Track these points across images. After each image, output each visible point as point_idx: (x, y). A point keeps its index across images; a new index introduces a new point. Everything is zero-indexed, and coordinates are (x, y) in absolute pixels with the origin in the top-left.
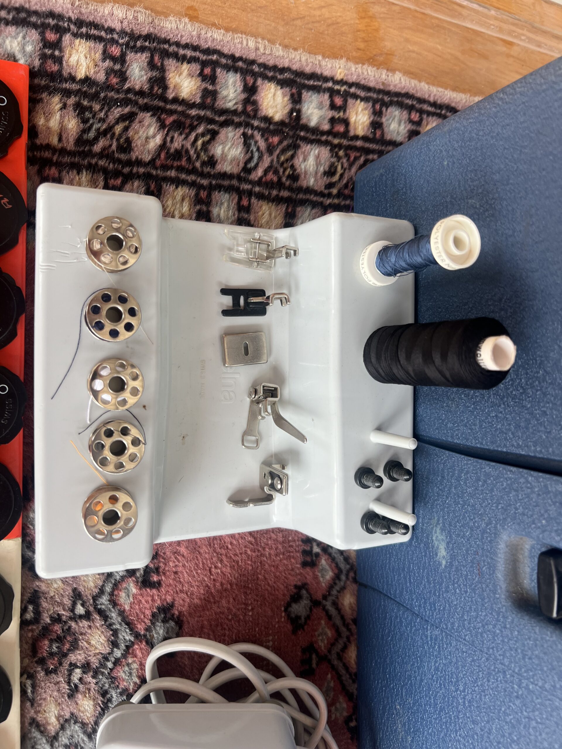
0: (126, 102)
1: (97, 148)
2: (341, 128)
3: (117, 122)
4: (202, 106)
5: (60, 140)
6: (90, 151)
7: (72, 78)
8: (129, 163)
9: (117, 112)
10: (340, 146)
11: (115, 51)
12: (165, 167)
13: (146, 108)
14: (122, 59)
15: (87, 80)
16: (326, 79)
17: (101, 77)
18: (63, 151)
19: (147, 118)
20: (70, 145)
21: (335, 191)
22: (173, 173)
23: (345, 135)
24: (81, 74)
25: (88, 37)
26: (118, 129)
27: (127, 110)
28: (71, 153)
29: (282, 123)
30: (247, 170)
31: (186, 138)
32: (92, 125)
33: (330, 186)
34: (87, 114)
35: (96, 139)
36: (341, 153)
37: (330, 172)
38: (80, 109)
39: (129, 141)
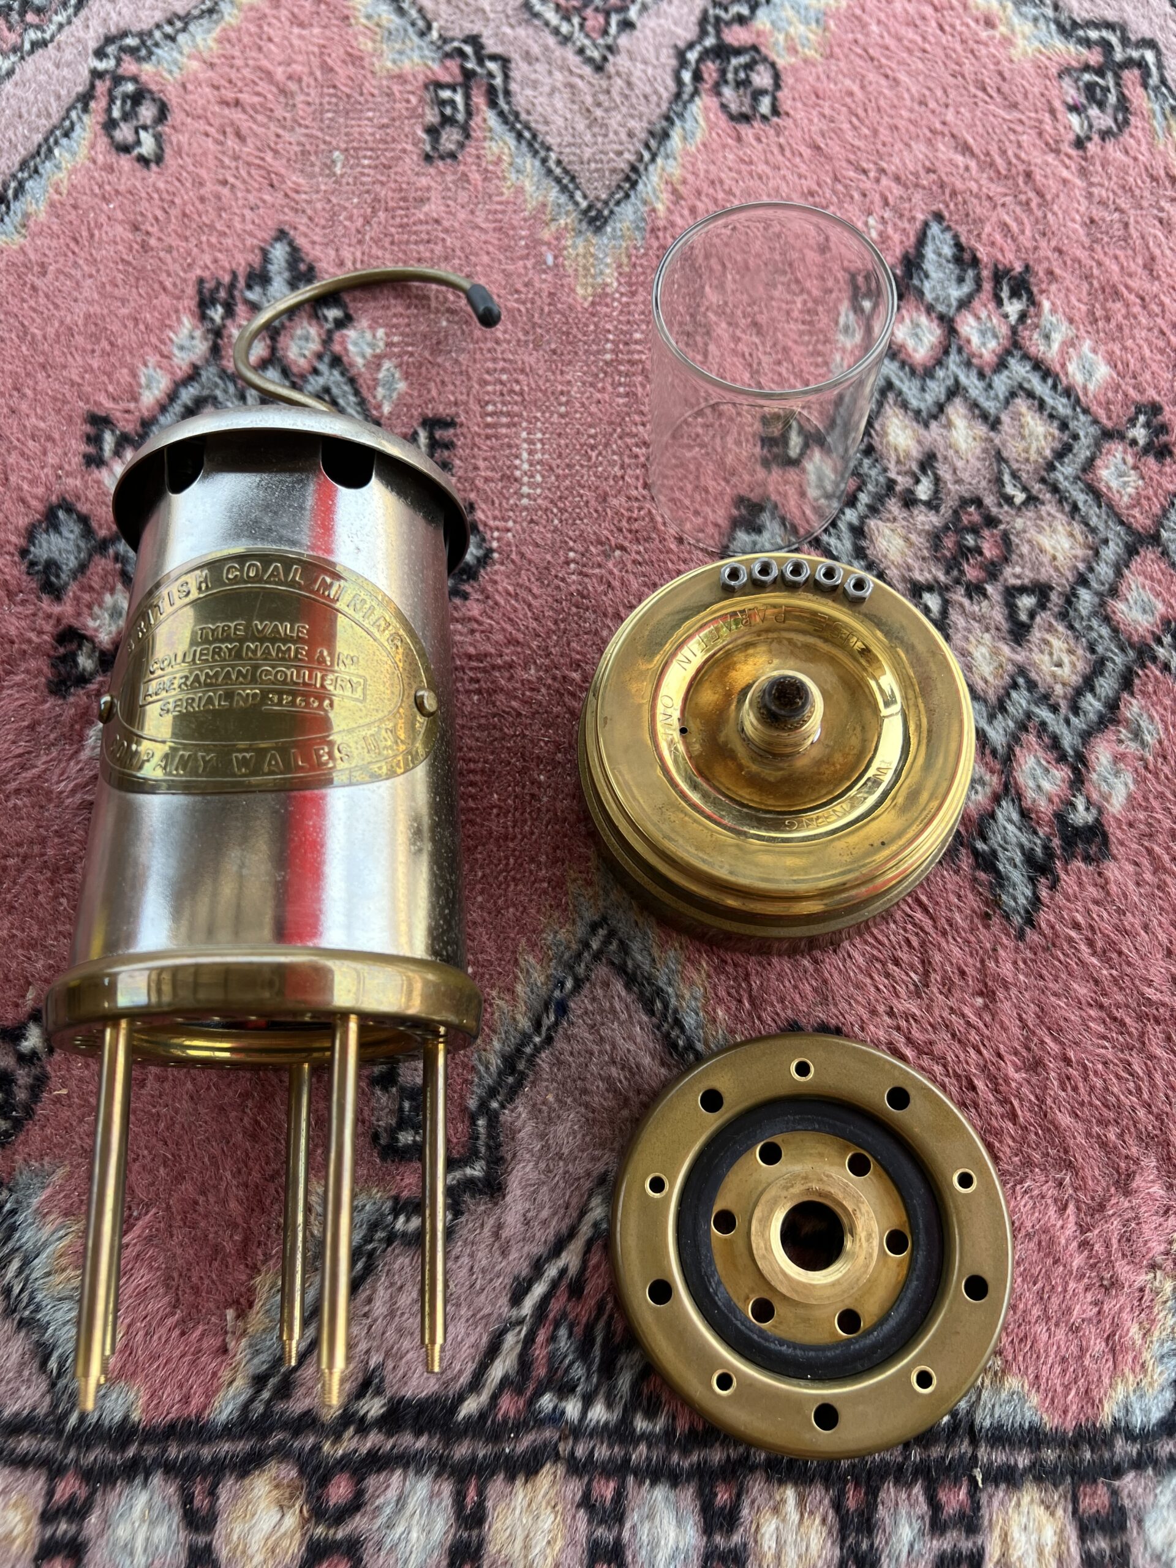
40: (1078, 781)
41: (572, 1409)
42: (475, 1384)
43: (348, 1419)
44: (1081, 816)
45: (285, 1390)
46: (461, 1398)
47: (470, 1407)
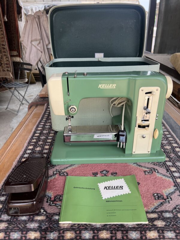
0: (36, 144)
4: (37, 139)
8: (44, 144)
9: (37, 145)
12: (45, 141)
13: (37, 143)
14: (31, 145)
15: (33, 147)
16: (35, 131)
17: (33, 146)
19: (38, 143)
23: (42, 130)
25: (28, 147)
29: (40, 134)
30: (45, 136)
31: (41, 140)
37: (46, 131)
38: (37, 147)
39: (41, 144)
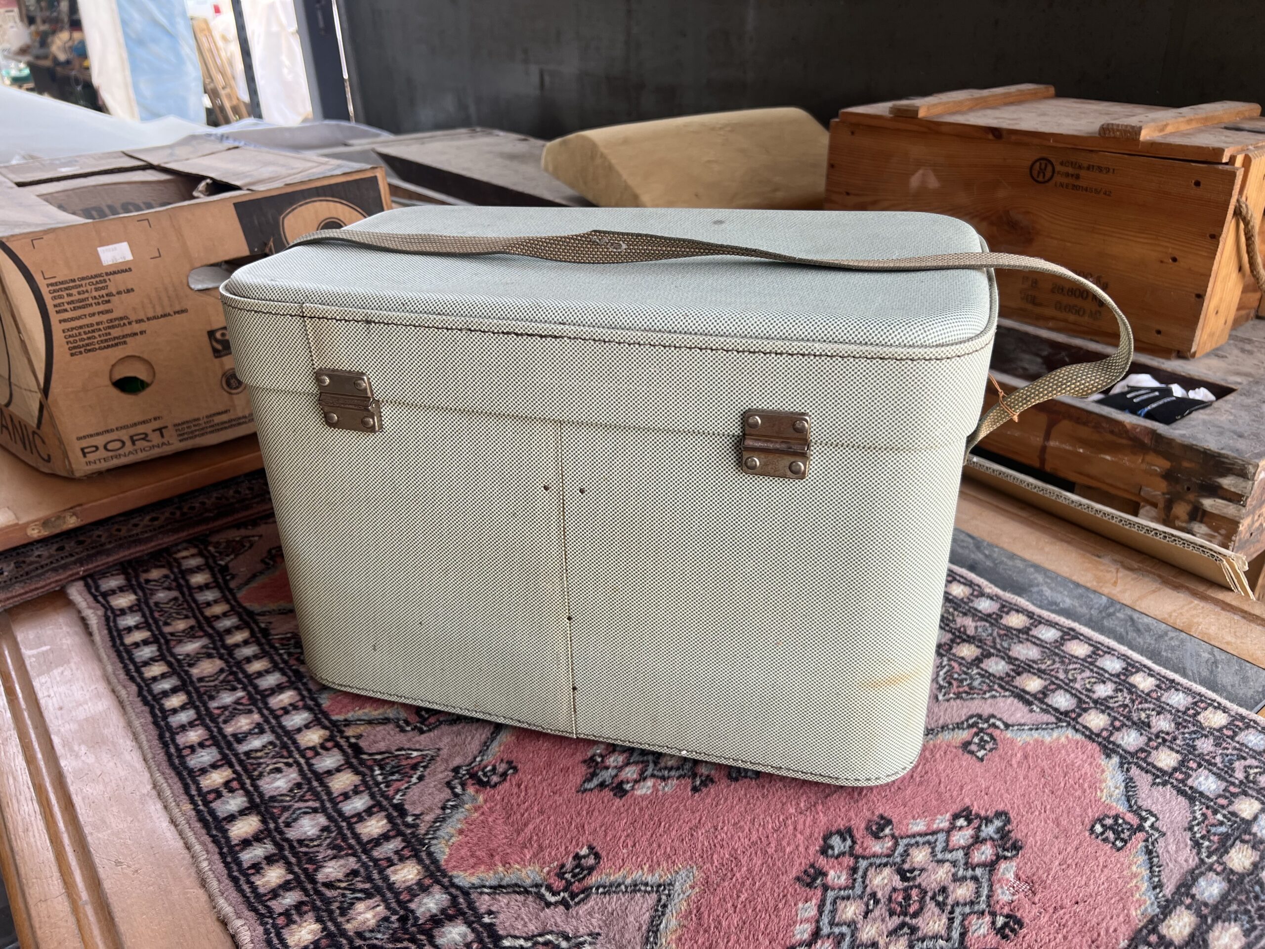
0: (317, 892)
1: (367, 886)
2: (235, 784)
3: (339, 888)
4: (283, 858)
5: (378, 906)
6: (372, 888)
7: (325, 929)
8: (364, 865)
10: (251, 777)
11: (281, 921)
12: (351, 847)
13: (312, 881)
16: (198, 812)
17: (310, 916)
18: (385, 900)
19: (320, 877)
20: (378, 898)
21: (291, 760)
22: (352, 841)
23: (237, 779)
24: (317, 927)
26: (343, 885)
27: (323, 889)
28: (383, 896)
29: (259, 813)
30: (315, 810)
31: (318, 852)
32: (352, 899)
33: (288, 765)
34: (346, 905)
35: (361, 891)
36: (256, 773)
39: (347, 875)
40: (636, 782)
41: (378, 772)
42: (370, 755)
43: (347, 738)
44: (628, 787)
45: (345, 726)
46: (365, 753)
47: (365, 757)
